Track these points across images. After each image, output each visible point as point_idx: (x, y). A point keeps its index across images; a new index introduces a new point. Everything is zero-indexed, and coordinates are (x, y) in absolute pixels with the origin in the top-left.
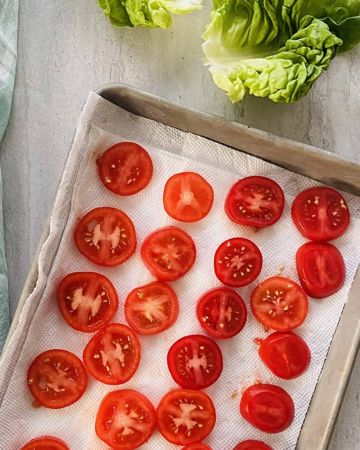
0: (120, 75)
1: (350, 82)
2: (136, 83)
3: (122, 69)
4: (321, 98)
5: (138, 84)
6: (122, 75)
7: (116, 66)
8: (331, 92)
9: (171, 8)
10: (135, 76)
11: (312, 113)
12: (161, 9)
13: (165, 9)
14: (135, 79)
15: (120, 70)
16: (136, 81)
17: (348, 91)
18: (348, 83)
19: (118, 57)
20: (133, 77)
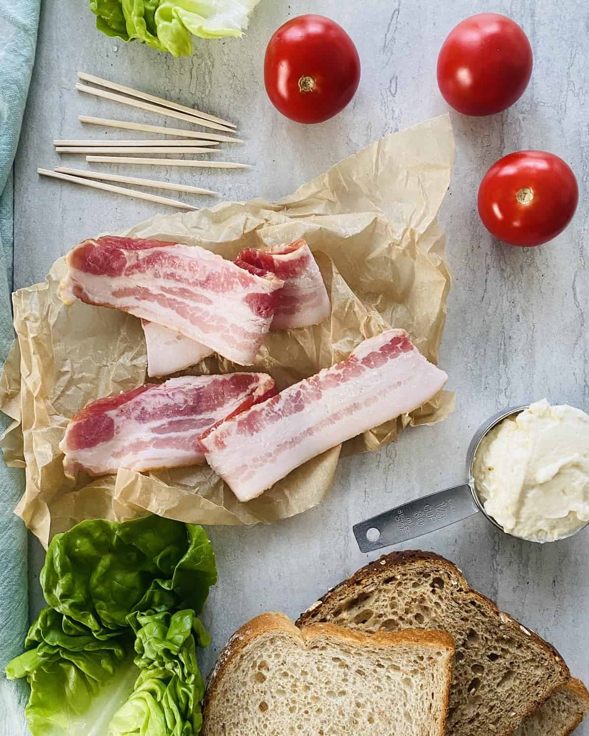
0: (207, 73)
1: (567, 91)
2: (231, 85)
3: (210, 63)
4: (521, 117)
5: (233, 86)
6: (210, 72)
7: (201, 58)
8: (536, 107)
9: (190, 24)
10: (230, 75)
11: (505, 141)
12: (174, 21)
13: (180, 21)
14: (229, 78)
15: (206, 64)
16: (231, 82)
17: (564, 106)
18: (564, 93)
19: (203, 44)
20: (226, 76)
